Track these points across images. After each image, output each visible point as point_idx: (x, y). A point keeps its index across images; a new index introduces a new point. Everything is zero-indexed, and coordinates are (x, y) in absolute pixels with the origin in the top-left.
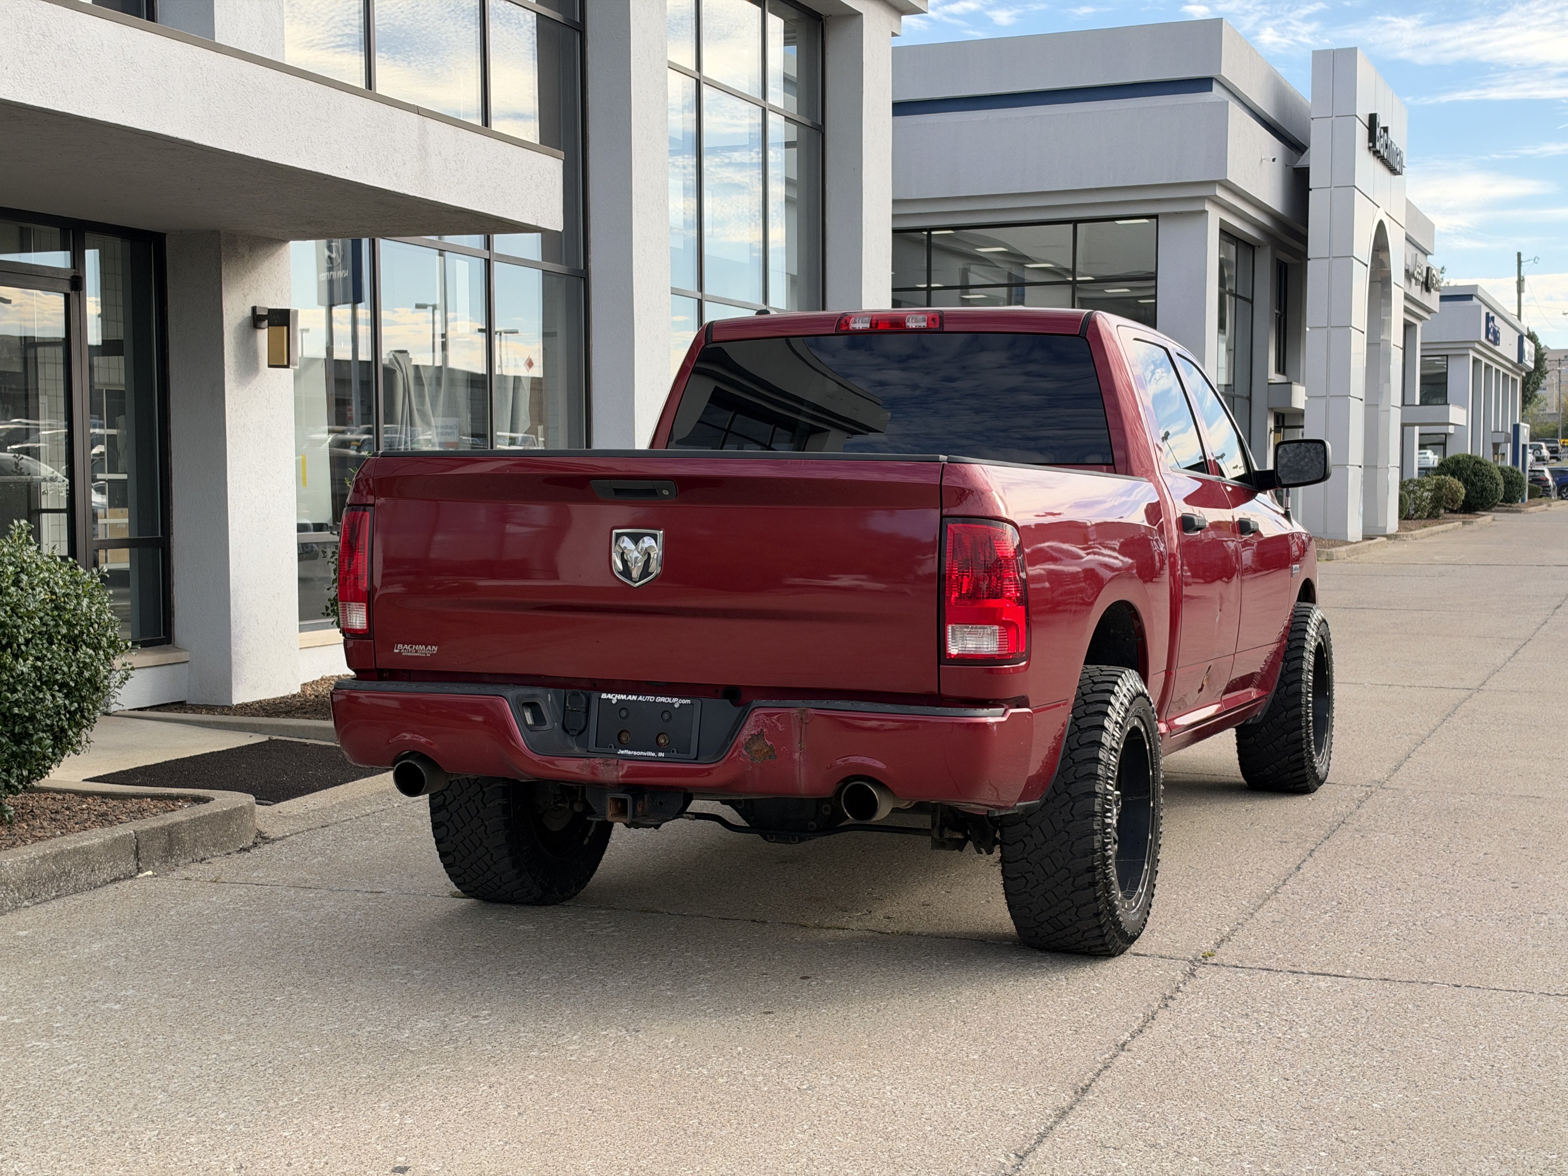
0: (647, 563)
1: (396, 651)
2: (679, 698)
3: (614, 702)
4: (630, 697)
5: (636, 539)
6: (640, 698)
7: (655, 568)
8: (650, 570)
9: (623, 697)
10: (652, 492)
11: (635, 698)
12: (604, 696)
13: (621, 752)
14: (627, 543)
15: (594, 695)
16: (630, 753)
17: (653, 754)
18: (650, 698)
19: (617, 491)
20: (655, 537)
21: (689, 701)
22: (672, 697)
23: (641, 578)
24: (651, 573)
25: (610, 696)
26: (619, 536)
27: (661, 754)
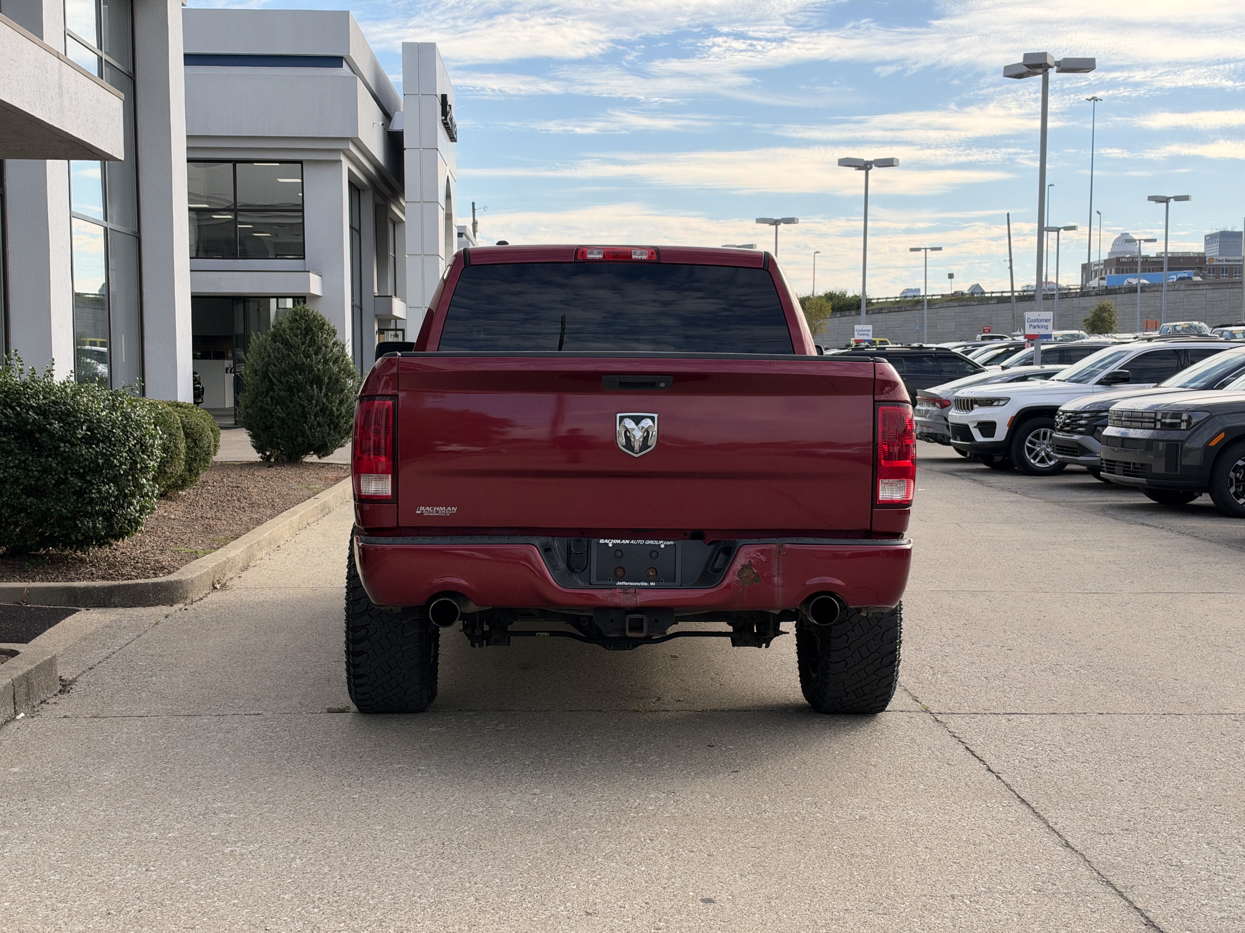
0: (646, 439)
1: (418, 512)
2: (664, 540)
3: (610, 545)
4: (624, 541)
5: (637, 420)
6: (632, 542)
7: (652, 442)
8: (649, 444)
9: (618, 541)
10: (653, 385)
11: (628, 542)
12: (602, 541)
13: (619, 583)
14: (630, 424)
15: (594, 541)
16: (626, 584)
17: (646, 584)
18: (641, 542)
19: (621, 384)
20: (652, 419)
21: (672, 543)
22: (659, 540)
23: (641, 451)
24: (650, 447)
25: (606, 541)
26: (622, 418)
27: (652, 584)
